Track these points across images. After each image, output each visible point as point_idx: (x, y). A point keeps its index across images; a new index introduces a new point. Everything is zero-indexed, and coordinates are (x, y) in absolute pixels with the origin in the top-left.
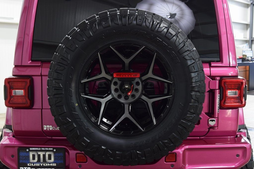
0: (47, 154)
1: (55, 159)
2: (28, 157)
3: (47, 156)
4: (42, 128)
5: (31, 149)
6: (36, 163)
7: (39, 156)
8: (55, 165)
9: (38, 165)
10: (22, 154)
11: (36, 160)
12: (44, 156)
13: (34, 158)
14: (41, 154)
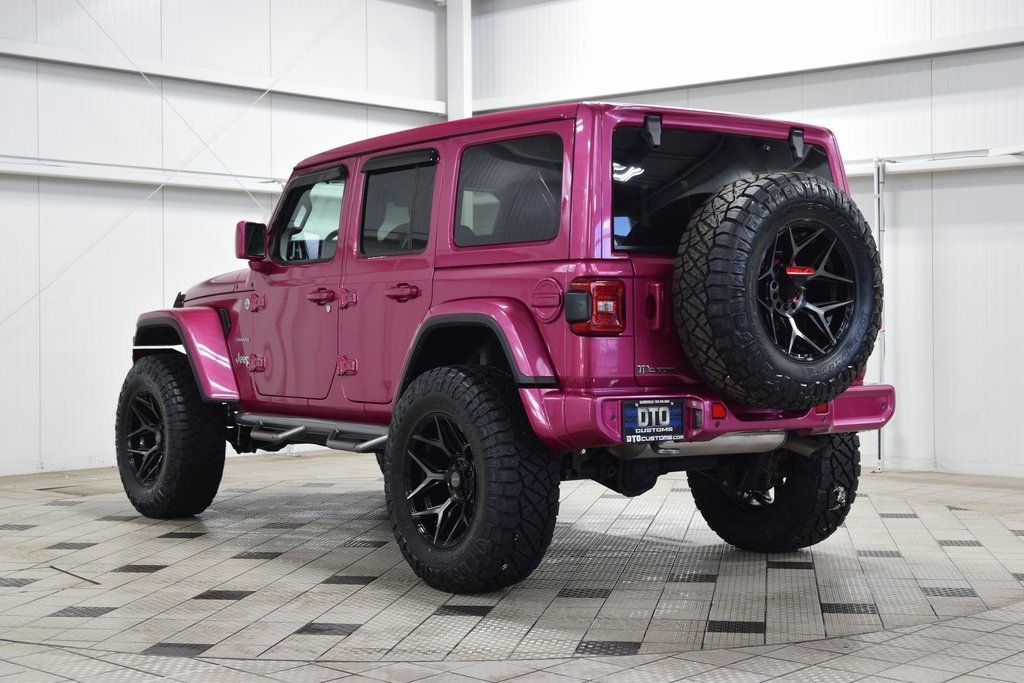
0: (661, 410)
1: (671, 419)
2: (636, 417)
3: (661, 414)
4: (635, 370)
5: (641, 402)
6: (646, 427)
7: (650, 414)
8: (671, 429)
9: (649, 430)
10: (628, 412)
11: (646, 423)
12: (657, 413)
13: (643, 420)
14: (653, 410)
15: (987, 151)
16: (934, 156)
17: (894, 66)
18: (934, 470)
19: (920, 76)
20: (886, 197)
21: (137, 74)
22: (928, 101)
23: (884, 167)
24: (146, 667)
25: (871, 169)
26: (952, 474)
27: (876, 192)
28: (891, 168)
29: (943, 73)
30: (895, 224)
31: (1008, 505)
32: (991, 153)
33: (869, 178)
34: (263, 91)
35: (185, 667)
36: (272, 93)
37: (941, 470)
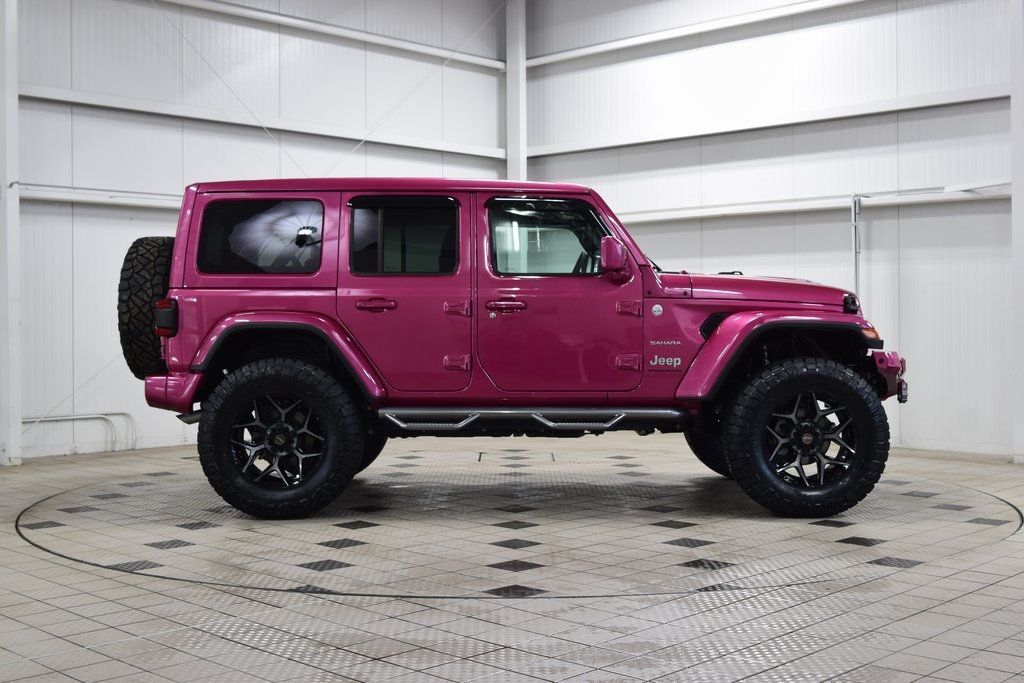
15: (943, 188)
16: (900, 192)
17: (869, 120)
18: (900, 446)
19: (888, 128)
20: (862, 225)
21: (260, 128)
22: (895, 147)
23: (859, 201)
24: (267, 600)
25: (849, 203)
26: (913, 450)
27: (853, 221)
28: (865, 202)
29: (907, 125)
30: (869, 247)
31: (960, 474)
32: (946, 190)
33: (848, 210)
34: (360, 141)
35: (296, 602)
36: (367, 143)
37: (905, 446)
